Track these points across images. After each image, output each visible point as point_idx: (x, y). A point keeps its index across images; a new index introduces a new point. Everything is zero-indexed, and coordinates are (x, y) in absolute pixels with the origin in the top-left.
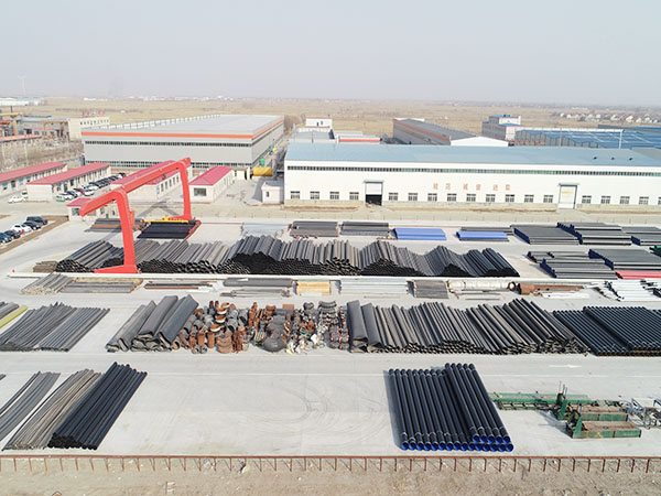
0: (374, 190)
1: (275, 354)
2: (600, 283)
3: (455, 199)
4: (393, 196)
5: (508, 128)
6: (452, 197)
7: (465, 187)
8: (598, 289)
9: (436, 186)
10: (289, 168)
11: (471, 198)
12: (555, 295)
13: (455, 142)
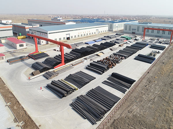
0: (68, 36)
3: (82, 36)
4: (72, 37)
5: (61, 20)
9: (79, 33)
10: (49, 33)
13: (66, 24)
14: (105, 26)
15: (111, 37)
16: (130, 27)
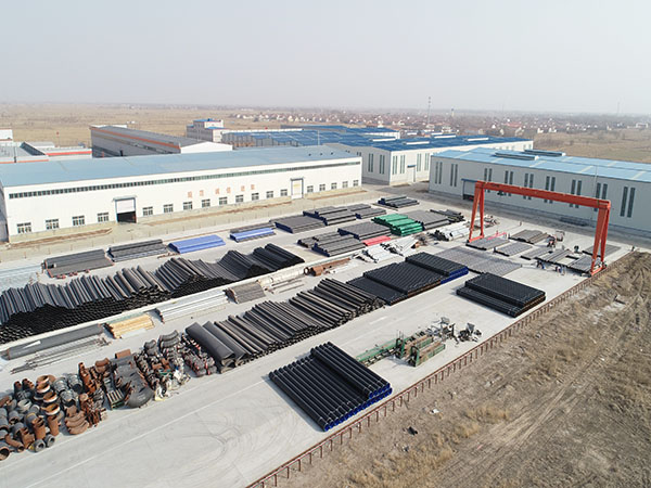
0: (125, 208)
1: (143, 408)
2: (359, 252)
3: (209, 204)
4: (148, 211)
6: (206, 203)
7: (217, 192)
8: (360, 258)
9: (190, 195)
10: (11, 196)
11: (223, 201)
12: (338, 269)
13: (184, 150)
14: (346, 164)
15: (328, 217)
16: (454, 170)
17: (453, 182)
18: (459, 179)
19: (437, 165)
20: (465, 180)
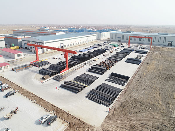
0: (62, 45)
5: (48, 30)
6: (74, 44)
8: (115, 50)
9: (71, 43)
10: (45, 43)
11: (76, 44)
15: (101, 45)
16: (116, 35)
17: (116, 38)
18: (117, 38)
19: (112, 35)
20: (118, 38)
